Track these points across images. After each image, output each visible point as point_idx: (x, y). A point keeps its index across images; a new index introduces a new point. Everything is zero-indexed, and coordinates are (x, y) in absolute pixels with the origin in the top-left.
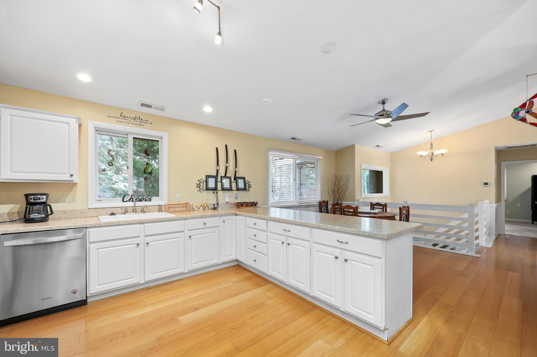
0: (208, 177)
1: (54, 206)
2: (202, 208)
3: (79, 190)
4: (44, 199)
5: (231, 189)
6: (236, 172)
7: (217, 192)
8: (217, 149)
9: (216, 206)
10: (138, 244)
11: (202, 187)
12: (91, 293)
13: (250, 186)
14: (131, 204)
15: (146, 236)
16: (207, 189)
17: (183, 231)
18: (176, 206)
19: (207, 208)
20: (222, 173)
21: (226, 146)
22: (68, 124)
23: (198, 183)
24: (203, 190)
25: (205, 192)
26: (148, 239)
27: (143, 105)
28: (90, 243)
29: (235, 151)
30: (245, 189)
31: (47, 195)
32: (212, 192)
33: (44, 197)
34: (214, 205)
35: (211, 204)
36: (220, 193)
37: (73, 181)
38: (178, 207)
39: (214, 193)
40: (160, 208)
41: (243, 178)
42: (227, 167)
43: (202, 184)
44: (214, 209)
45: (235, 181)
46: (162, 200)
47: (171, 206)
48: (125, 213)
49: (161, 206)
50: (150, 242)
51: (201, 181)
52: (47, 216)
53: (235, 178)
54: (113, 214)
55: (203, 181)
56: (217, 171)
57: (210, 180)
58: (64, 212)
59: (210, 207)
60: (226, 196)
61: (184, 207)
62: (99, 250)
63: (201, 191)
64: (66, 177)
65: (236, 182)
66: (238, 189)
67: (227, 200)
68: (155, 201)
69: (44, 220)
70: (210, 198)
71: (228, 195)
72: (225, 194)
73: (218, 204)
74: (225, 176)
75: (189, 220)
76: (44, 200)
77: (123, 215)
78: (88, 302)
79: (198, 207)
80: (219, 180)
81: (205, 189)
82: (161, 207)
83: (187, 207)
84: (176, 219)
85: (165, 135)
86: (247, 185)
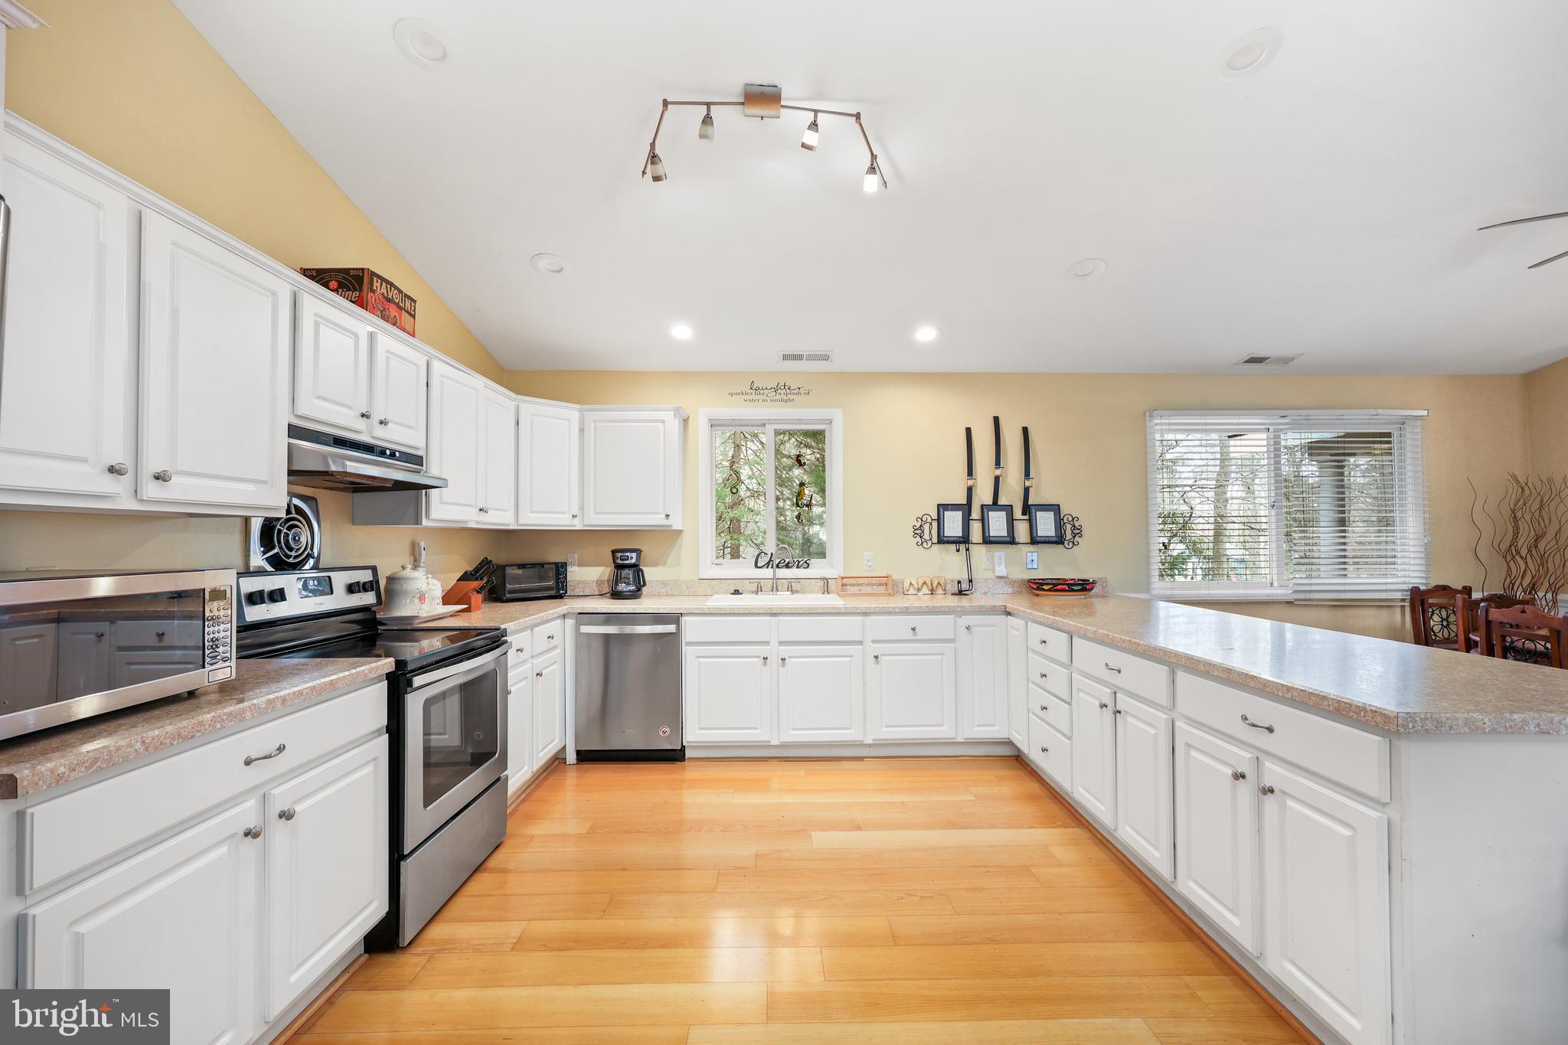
0: (943, 508)
1: (649, 573)
2: (925, 590)
3: (686, 540)
4: (633, 558)
5: (1011, 540)
6: (1027, 490)
7: (967, 550)
8: (968, 431)
9: (965, 586)
10: (765, 659)
11: (926, 536)
12: (689, 740)
13: (1077, 532)
14: (768, 573)
15: (781, 643)
16: (942, 540)
17: (861, 643)
18: (861, 581)
19: (940, 591)
20: (984, 496)
21: (996, 420)
22: (663, 422)
23: (918, 525)
24: (930, 543)
25: (936, 548)
26: (786, 650)
27: (786, 357)
28: (688, 644)
29: (1025, 430)
30: (1059, 540)
31: (638, 551)
32: (953, 547)
33: (634, 555)
34: (959, 582)
35: (952, 581)
36: (979, 552)
37: (670, 526)
38: (867, 585)
39: (958, 551)
40: (826, 586)
41: (1055, 509)
42: (997, 479)
43: (926, 527)
44: (960, 593)
45: (1027, 517)
46: (832, 566)
47: (851, 581)
48: (757, 592)
49: (827, 579)
50: (790, 657)
51: (924, 519)
52: (639, 589)
53: (1027, 509)
54: (737, 592)
55: (929, 520)
56: (970, 490)
57: (948, 515)
58: (664, 583)
59: (949, 587)
60: (996, 560)
61: (881, 585)
62: (701, 660)
63: (925, 544)
64: (658, 520)
65: (1030, 521)
66: (1034, 541)
67: (1001, 570)
68: (818, 568)
69: (635, 595)
70: (949, 564)
71: (1003, 557)
72: (997, 554)
73: (971, 581)
74: (995, 505)
75: (873, 617)
76: (633, 561)
77: (754, 596)
78: (686, 757)
79: (916, 586)
80: (976, 514)
81: (935, 540)
82: (828, 582)
83: (888, 585)
84: (843, 611)
85: (837, 415)
86: (1069, 527)
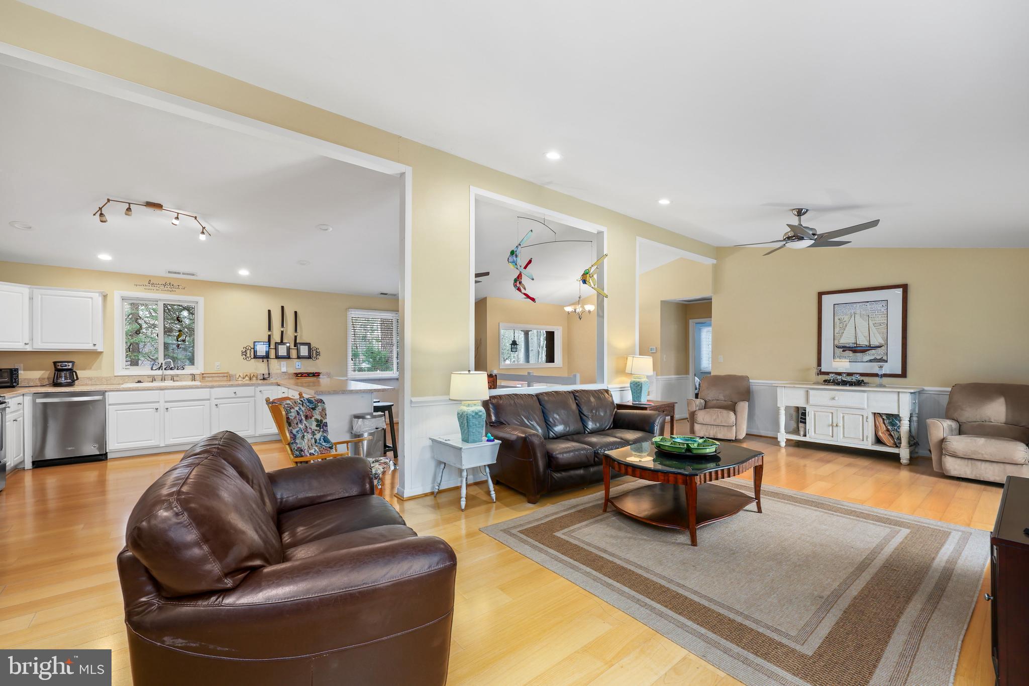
0: (256, 343)
1: (80, 373)
2: (247, 378)
3: (105, 359)
4: (70, 366)
5: (288, 357)
6: (296, 337)
7: (268, 361)
8: (269, 311)
9: (266, 376)
10: (156, 409)
11: (248, 355)
12: (110, 449)
13: (318, 354)
14: (160, 372)
15: (166, 402)
16: (256, 357)
17: (208, 399)
18: (214, 375)
19: (254, 379)
20: (276, 338)
21: (283, 307)
22: (92, 298)
23: (244, 350)
24: (250, 358)
25: (253, 360)
26: (168, 405)
28: (110, 405)
29: (296, 313)
30: (310, 357)
31: (73, 363)
32: (261, 360)
33: (70, 364)
34: (263, 375)
35: (261, 374)
36: (274, 363)
37: (96, 350)
38: (216, 377)
39: (263, 361)
40: (193, 377)
41: (309, 345)
42: (282, 332)
43: (248, 352)
44: (264, 379)
45: (296, 348)
46: (197, 369)
47: (208, 375)
48: (152, 382)
49: (194, 375)
50: (171, 408)
51: (247, 348)
52: (73, 381)
53: (296, 344)
54: (139, 382)
55: (250, 348)
56: (269, 336)
57: (259, 346)
58: (90, 379)
59: (259, 377)
60: (282, 365)
61: (224, 376)
62: (118, 412)
63: (247, 359)
64: (89, 347)
65: (297, 349)
66: (299, 357)
67: (284, 369)
68: (189, 370)
69: (71, 384)
70: (260, 367)
71: (285, 365)
72: (282, 363)
73: (269, 374)
74: (282, 343)
75: (215, 389)
76: (70, 367)
77: (151, 383)
78: (108, 458)
79: (242, 376)
80: (272, 346)
81: (252, 357)
82: (194, 376)
83: (228, 377)
84: (200, 387)
85: (201, 300)
86: (314, 352)
